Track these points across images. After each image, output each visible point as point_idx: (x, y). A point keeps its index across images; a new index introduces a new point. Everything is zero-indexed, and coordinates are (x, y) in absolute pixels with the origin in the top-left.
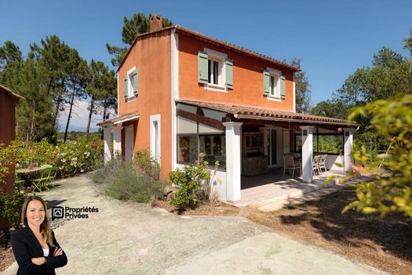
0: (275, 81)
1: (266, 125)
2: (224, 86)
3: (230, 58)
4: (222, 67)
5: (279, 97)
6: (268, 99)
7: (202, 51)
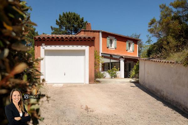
0: (130, 45)
1: (127, 61)
2: (114, 48)
3: (116, 38)
4: (113, 41)
5: (132, 51)
6: (128, 51)
7: (108, 37)
